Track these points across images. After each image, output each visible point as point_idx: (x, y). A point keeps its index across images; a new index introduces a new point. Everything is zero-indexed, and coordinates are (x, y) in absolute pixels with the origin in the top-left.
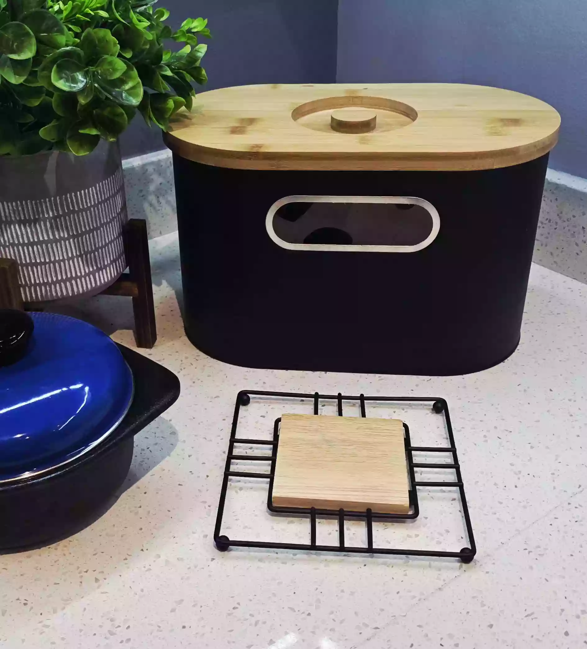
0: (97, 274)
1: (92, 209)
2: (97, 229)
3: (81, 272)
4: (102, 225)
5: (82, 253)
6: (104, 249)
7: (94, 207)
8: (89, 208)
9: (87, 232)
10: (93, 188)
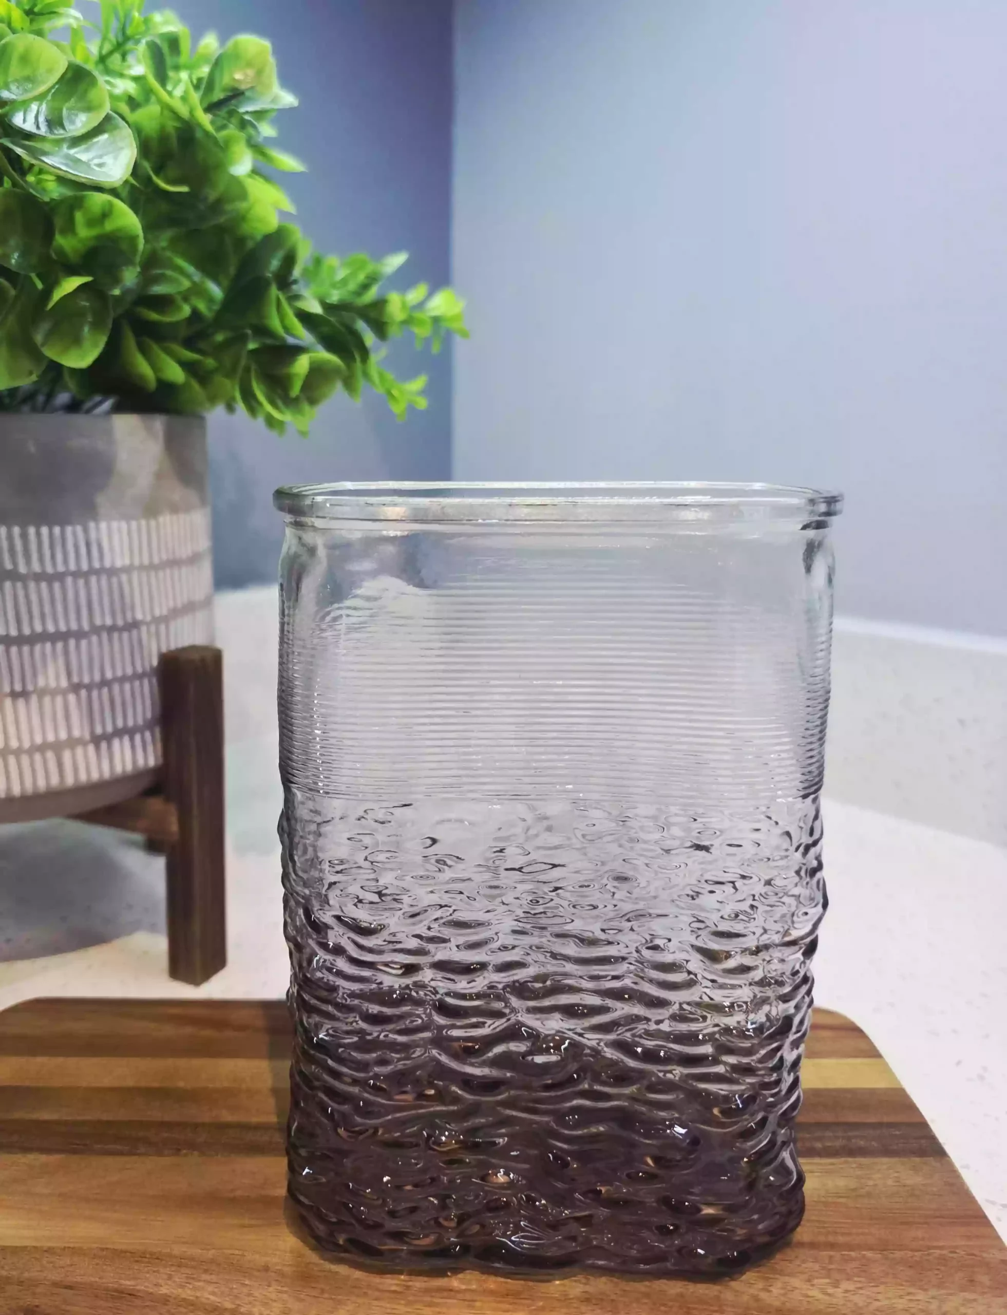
0: (67, 755)
1: (69, 580)
2: (80, 635)
3: (19, 739)
4: (96, 630)
5: (30, 687)
6: (95, 694)
7: (76, 574)
8: (60, 577)
9: (44, 637)
10: (79, 529)
